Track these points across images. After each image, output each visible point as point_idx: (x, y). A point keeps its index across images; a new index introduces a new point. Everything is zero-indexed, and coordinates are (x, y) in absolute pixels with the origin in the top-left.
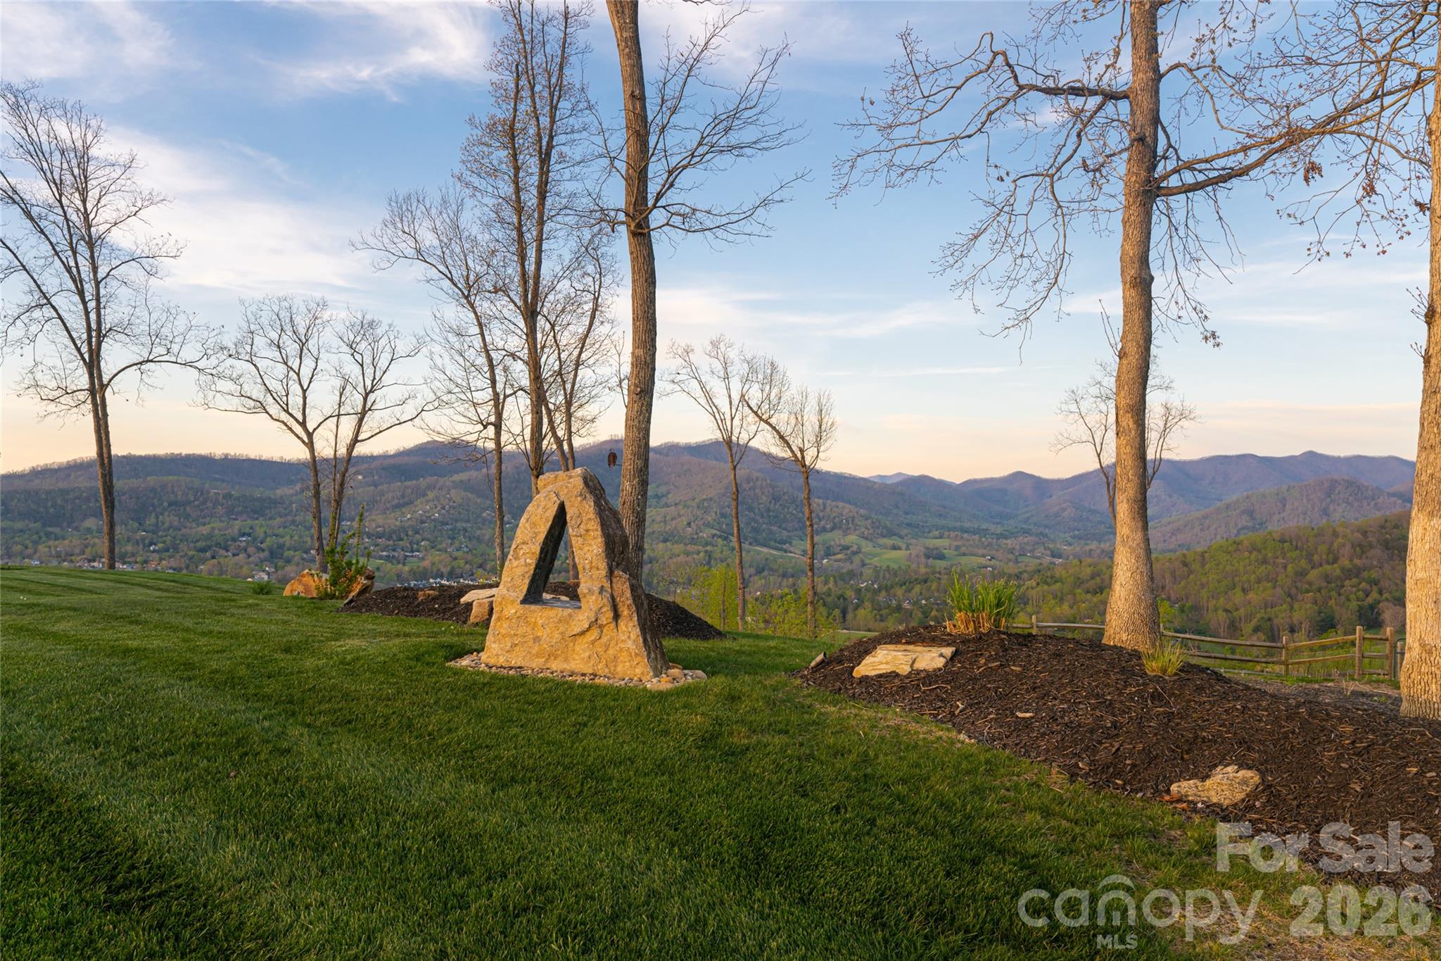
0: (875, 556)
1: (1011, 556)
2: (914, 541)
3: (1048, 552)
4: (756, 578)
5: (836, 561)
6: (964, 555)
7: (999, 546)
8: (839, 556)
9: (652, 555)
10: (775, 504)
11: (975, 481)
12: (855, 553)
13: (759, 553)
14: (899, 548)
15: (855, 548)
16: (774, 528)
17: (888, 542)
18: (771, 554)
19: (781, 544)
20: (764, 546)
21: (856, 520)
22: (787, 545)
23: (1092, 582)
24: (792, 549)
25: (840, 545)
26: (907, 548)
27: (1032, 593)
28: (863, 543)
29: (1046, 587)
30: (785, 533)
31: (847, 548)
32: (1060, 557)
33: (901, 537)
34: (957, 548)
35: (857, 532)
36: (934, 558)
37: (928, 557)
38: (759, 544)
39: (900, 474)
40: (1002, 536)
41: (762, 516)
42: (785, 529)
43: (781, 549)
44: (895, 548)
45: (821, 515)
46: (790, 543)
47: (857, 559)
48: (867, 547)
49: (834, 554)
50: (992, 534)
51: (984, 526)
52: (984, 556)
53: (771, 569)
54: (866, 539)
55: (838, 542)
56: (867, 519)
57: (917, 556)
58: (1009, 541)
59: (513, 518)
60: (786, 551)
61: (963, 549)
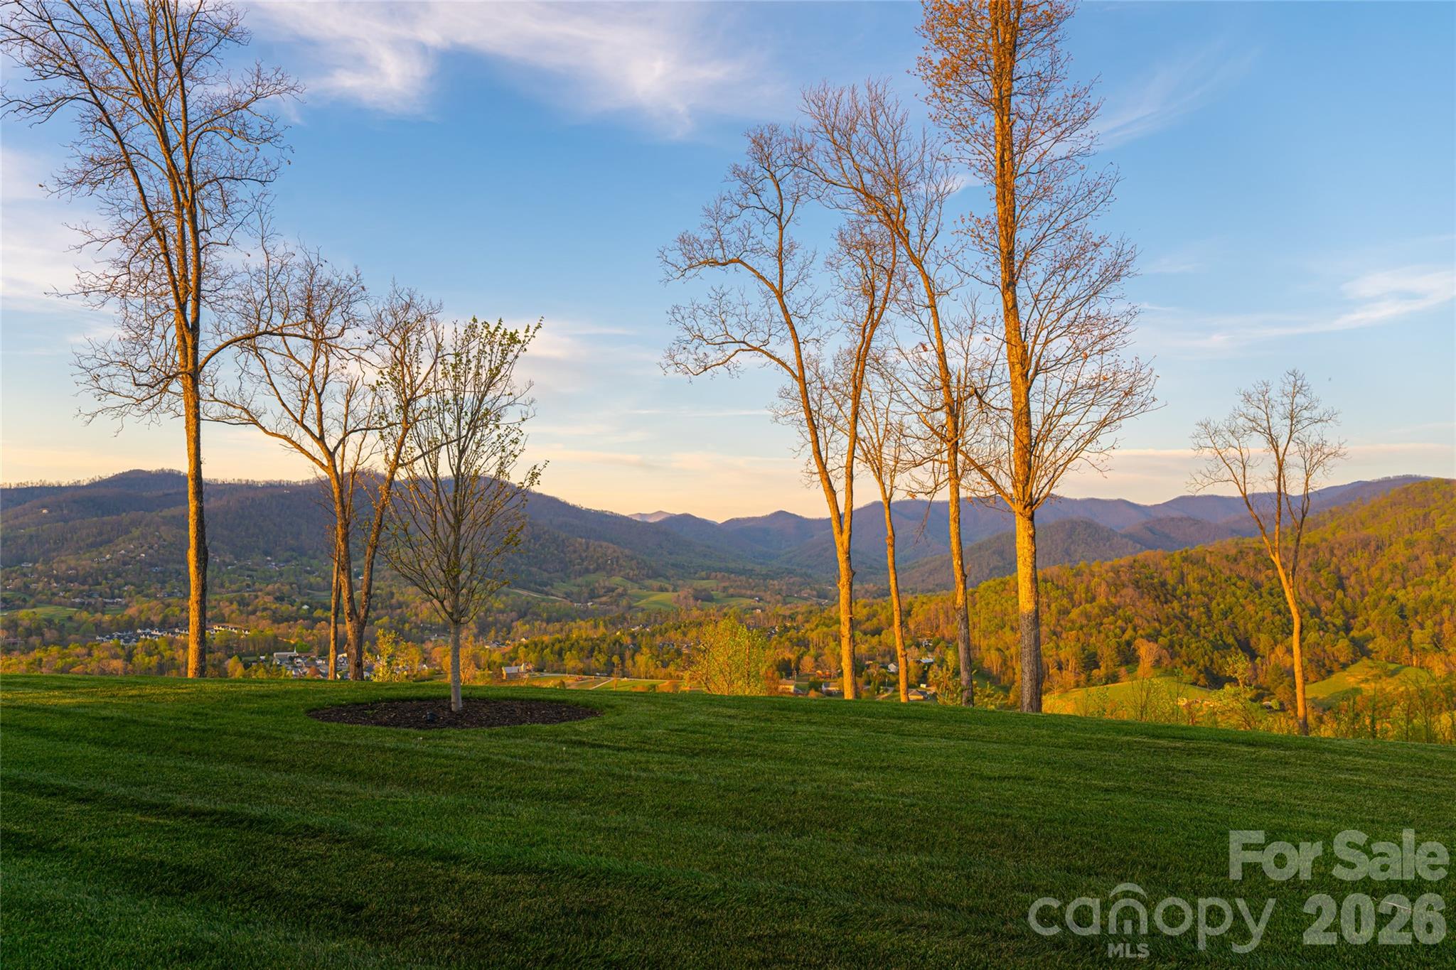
0: (641, 598)
1: (779, 597)
2: (680, 582)
3: (815, 593)
4: (519, 623)
5: (601, 604)
6: (732, 596)
7: (766, 587)
8: (604, 599)
9: (401, 599)
10: (535, 544)
11: (738, 520)
12: (621, 595)
13: (520, 596)
14: (667, 590)
15: (620, 590)
16: (534, 569)
17: (655, 583)
18: (534, 598)
19: (541, 587)
20: (524, 588)
21: (621, 561)
22: (549, 587)
23: (868, 624)
24: (553, 592)
25: (604, 588)
26: (674, 590)
27: (813, 636)
28: (629, 584)
29: (825, 629)
30: (545, 575)
31: (613, 590)
32: (825, 598)
33: (667, 578)
34: (725, 589)
35: (622, 573)
36: (703, 600)
37: (696, 599)
38: (518, 586)
39: (660, 513)
40: (766, 577)
41: (521, 557)
42: (545, 570)
43: (541, 592)
44: (662, 590)
45: (584, 555)
46: (552, 585)
47: (624, 602)
48: (633, 590)
49: (600, 597)
50: (758, 575)
51: (749, 567)
52: (752, 597)
53: (534, 614)
54: (631, 580)
55: (602, 584)
56: (632, 559)
57: (685, 598)
58: (776, 582)
60: (547, 594)
61: (731, 591)
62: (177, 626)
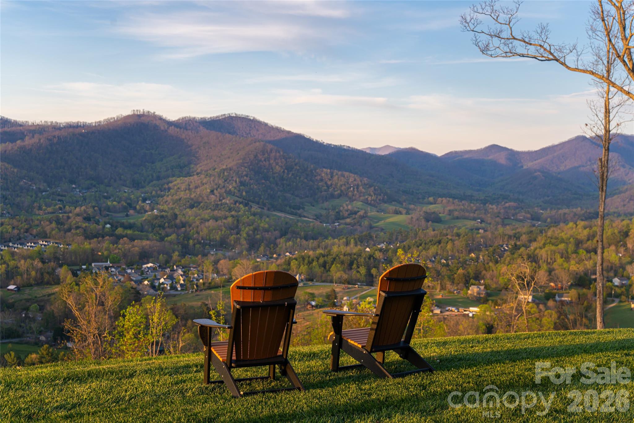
0: (379, 220)
1: (497, 219)
2: (412, 206)
3: (529, 216)
4: (282, 240)
5: (346, 224)
6: (457, 218)
7: (486, 210)
8: (348, 220)
9: (183, 219)
10: (288, 174)
11: (456, 152)
12: (362, 217)
13: (280, 218)
14: (401, 213)
15: (361, 213)
16: (288, 195)
17: (391, 208)
18: (291, 219)
19: (295, 209)
20: (281, 211)
21: (361, 188)
22: (301, 210)
23: (589, 243)
24: (305, 214)
25: (347, 211)
26: (408, 213)
27: (543, 253)
28: (369, 208)
29: (553, 248)
30: (298, 200)
31: (356, 213)
32: (538, 220)
33: (400, 203)
34: (450, 212)
35: (362, 198)
36: (433, 222)
37: (427, 220)
38: (276, 209)
39: (387, 147)
40: (484, 202)
41: (277, 184)
42: (297, 196)
43: (295, 214)
44: (397, 213)
45: (329, 183)
46: (303, 208)
47: (366, 223)
48: (373, 213)
49: (344, 218)
50: (477, 200)
51: (469, 193)
52: (475, 219)
53: (294, 232)
54: (370, 204)
55: (346, 208)
56: (370, 186)
57: (417, 219)
58: (494, 206)
59: (49, 186)
60: (300, 216)
61: (456, 214)
62: (10, 241)
